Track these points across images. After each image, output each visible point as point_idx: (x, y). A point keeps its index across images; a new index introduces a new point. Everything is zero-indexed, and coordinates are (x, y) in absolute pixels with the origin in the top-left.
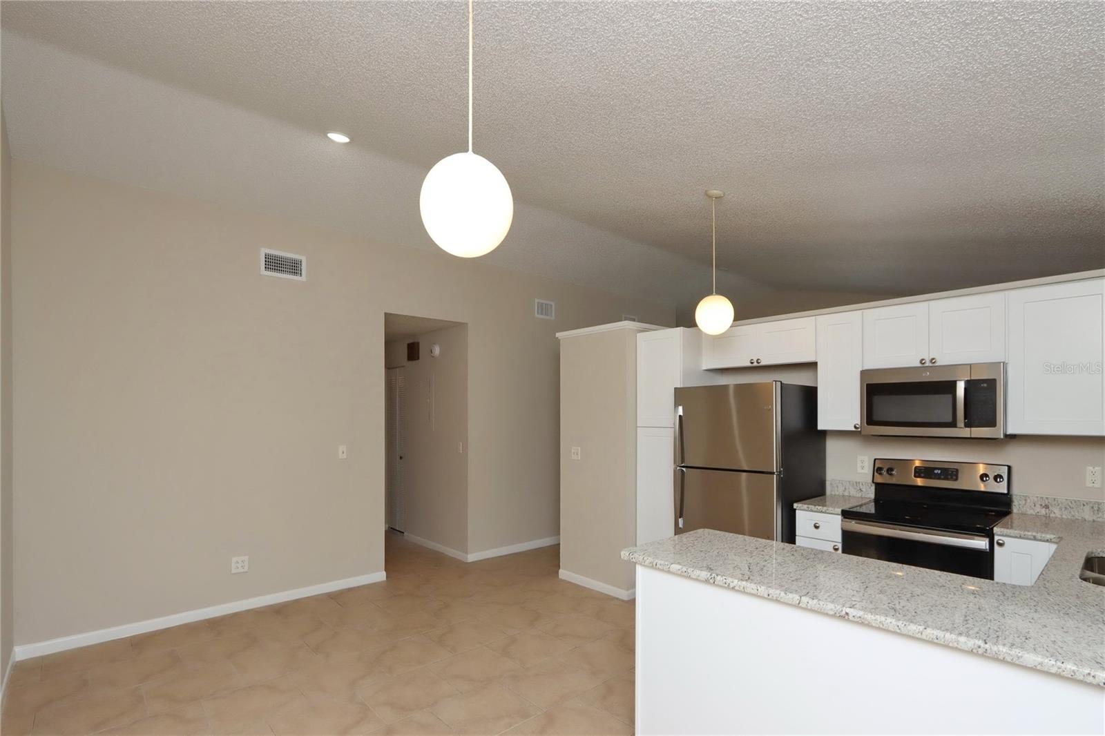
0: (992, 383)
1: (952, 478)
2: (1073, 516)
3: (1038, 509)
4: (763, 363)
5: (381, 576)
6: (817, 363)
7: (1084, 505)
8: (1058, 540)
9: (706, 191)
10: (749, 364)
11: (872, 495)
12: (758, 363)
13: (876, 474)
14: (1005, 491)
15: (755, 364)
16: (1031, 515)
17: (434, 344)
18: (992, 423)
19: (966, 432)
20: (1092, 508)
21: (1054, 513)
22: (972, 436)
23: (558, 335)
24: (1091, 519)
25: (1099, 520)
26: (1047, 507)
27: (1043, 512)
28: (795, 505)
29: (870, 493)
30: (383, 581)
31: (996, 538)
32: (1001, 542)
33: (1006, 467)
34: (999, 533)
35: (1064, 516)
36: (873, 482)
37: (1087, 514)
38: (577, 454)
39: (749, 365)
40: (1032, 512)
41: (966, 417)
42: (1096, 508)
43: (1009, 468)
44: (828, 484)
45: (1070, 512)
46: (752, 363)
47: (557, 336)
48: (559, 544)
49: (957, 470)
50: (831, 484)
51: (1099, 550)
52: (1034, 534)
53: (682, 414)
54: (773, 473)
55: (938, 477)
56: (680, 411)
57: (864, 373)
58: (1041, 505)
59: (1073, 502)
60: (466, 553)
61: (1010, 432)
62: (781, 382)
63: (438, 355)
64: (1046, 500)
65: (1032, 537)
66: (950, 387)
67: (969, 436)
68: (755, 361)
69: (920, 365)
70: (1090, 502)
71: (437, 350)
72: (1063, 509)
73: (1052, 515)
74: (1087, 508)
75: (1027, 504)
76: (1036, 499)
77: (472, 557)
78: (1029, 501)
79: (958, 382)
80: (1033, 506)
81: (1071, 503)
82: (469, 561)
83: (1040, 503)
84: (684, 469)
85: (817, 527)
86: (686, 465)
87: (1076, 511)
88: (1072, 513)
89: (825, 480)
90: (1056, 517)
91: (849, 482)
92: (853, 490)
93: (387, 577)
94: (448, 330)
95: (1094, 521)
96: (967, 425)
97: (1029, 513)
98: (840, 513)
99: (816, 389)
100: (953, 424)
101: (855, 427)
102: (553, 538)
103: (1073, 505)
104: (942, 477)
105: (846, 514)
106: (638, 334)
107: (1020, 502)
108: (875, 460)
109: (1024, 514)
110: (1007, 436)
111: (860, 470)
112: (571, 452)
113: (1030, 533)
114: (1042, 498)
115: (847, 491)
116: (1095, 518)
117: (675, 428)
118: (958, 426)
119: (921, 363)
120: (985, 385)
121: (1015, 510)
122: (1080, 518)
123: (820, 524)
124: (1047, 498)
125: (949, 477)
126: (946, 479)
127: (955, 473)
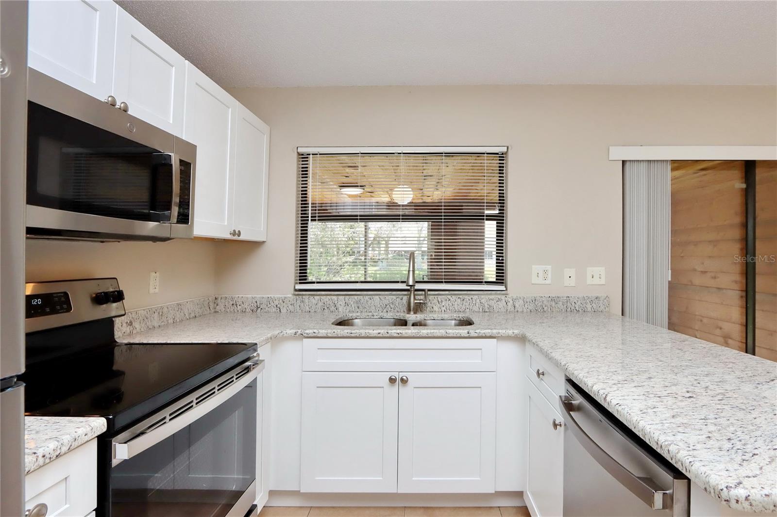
1: (65, 308)
2: (148, 327)
3: (125, 328)
7: (154, 313)
20: (159, 313)
21: (136, 329)
24: (158, 325)
27: (128, 330)
33: (115, 280)
35: (142, 330)
37: (156, 321)
40: (119, 333)
45: (146, 324)
49: (67, 294)
59: (148, 311)
64: (131, 316)
70: (158, 308)
72: (142, 322)
73: (134, 332)
74: (156, 315)
75: (116, 326)
78: (117, 321)
80: (121, 327)
87: (150, 321)
90: (137, 333)
103: (148, 315)
114: (128, 314)
116: (160, 323)
122: (152, 327)
124: (131, 313)
125: (58, 307)
126: (54, 311)
127: (63, 299)
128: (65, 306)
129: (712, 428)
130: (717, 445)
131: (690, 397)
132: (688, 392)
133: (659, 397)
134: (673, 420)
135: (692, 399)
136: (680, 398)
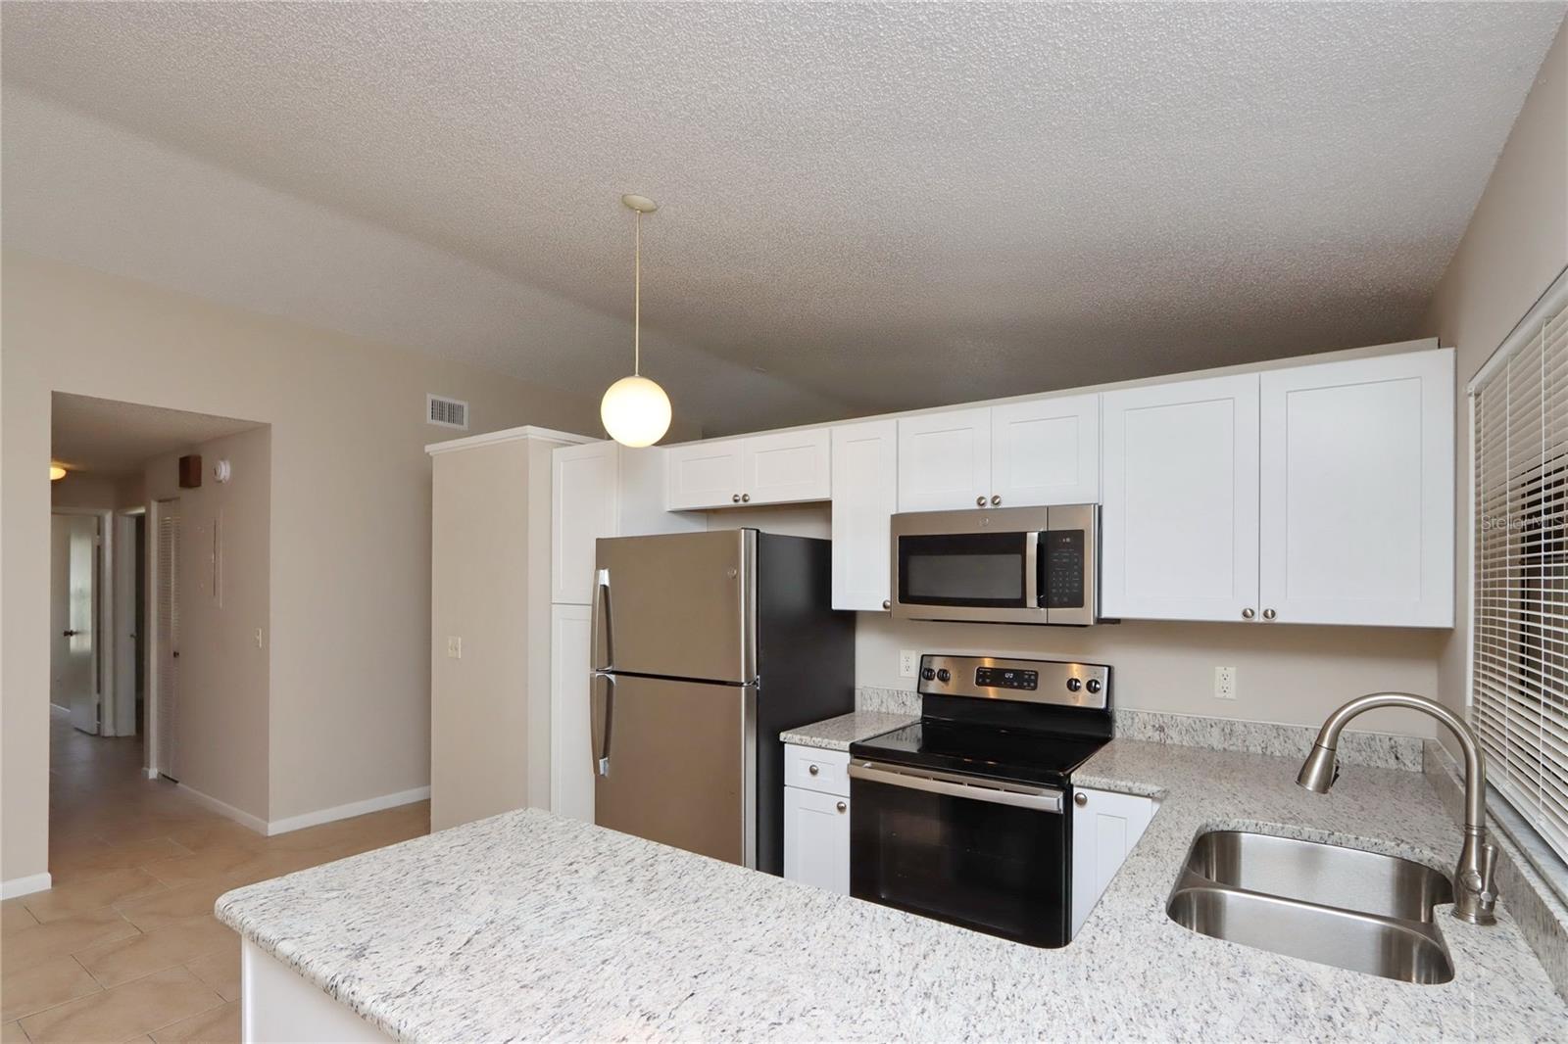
0: (1078, 536)
1: (1029, 685)
2: (1198, 743)
3: (1150, 732)
4: (754, 501)
5: (42, 881)
6: (830, 502)
7: (1212, 726)
8: (1164, 795)
9: (623, 196)
10: (730, 503)
11: (918, 712)
12: (745, 501)
13: (922, 679)
14: (1103, 706)
15: (741, 503)
16: (1140, 741)
17: (223, 459)
18: (1078, 601)
19: (1042, 615)
20: (1223, 730)
21: (1172, 738)
22: (1049, 622)
23: (428, 448)
24: (1220, 747)
25: (1231, 748)
26: (1161, 729)
27: (1156, 736)
28: (783, 736)
29: (916, 709)
30: (48, 890)
31: (1076, 791)
32: (1082, 796)
33: (1106, 669)
34: (1078, 783)
35: (1185, 743)
36: (918, 692)
37: (1215, 740)
38: (456, 649)
39: (732, 503)
40: (1141, 736)
41: (1039, 592)
42: (1227, 731)
43: (1110, 669)
44: (858, 693)
45: (1193, 738)
46: (736, 501)
47: (426, 450)
48: (430, 800)
49: (1036, 674)
50: (862, 694)
51: (1218, 819)
52: (1130, 784)
53: (607, 583)
54: (741, 685)
55: (1009, 684)
56: (605, 577)
57: (897, 520)
58: (1154, 726)
59: (1197, 722)
60: (267, 820)
61: (1105, 614)
62: (758, 531)
63: (227, 478)
64: (1161, 719)
65: (1127, 791)
66: (1017, 542)
67: (1045, 622)
68: (741, 496)
69: (976, 507)
70: (1220, 721)
71: (225, 471)
72: (1184, 732)
73: (1169, 742)
74: (1216, 731)
75: (1135, 725)
76: (1146, 717)
77: (275, 827)
78: (1137, 720)
79: (1029, 534)
80: (1143, 729)
81: (1195, 723)
82: (270, 834)
83: (1151, 723)
84: (612, 677)
85: (814, 772)
86: (615, 669)
87: (1201, 736)
88: (1196, 738)
89: (854, 689)
90: (1174, 745)
91: (888, 691)
92: (893, 703)
93: (54, 882)
94: (246, 438)
95: (1225, 749)
96: (1040, 604)
97: (1137, 738)
98: (848, 749)
99: (829, 543)
100: (1021, 603)
101: (885, 606)
102: (421, 789)
103: (1197, 726)
104: (1016, 684)
105: (858, 751)
106: (554, 450)
107: (1125, 722)
108: (923, 656)
109: (1130, 740)
110: (1100, 621)
111: (904, 673)
112: (447, 646)
113: (1124, 783)
114: (1155, 715)
115: (884, 705)
116: (1226, 745)
117: (593, 606)
118: (1029, 605)
119: (979, 504)
120: (1068, 540)
121: (1118, 734)
122: (1206, 746)
123: (819, 766)
124: (1162, 716)
125: (1025, 684)
126: (1020, 687)
127: (1033, 677)
128: (1032, 684)
129: (544, 837)
130: (539, 825)
131: (571, 864)
132: (576, 871)
133: (600, 854)
134: (576, 833)
135: (569, 862)
136: (580, 859)
